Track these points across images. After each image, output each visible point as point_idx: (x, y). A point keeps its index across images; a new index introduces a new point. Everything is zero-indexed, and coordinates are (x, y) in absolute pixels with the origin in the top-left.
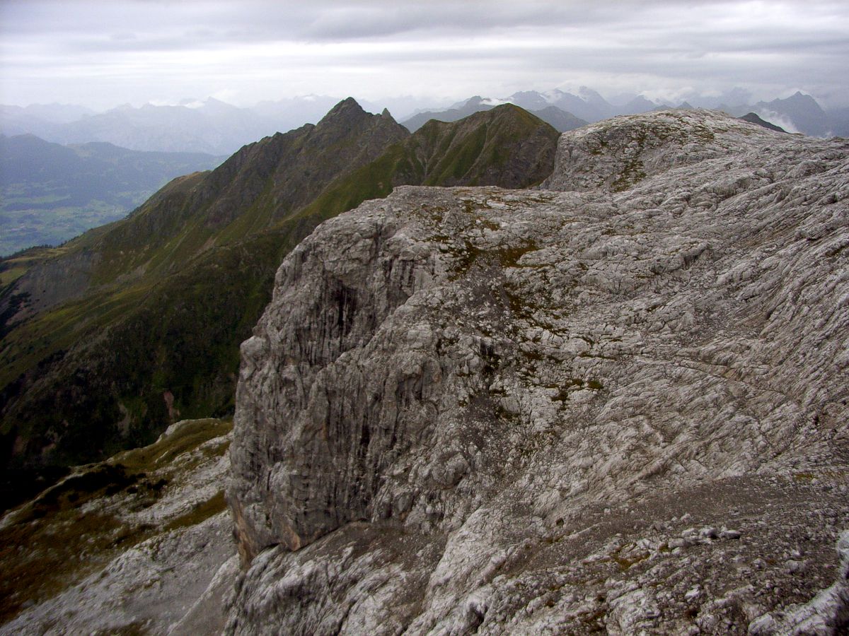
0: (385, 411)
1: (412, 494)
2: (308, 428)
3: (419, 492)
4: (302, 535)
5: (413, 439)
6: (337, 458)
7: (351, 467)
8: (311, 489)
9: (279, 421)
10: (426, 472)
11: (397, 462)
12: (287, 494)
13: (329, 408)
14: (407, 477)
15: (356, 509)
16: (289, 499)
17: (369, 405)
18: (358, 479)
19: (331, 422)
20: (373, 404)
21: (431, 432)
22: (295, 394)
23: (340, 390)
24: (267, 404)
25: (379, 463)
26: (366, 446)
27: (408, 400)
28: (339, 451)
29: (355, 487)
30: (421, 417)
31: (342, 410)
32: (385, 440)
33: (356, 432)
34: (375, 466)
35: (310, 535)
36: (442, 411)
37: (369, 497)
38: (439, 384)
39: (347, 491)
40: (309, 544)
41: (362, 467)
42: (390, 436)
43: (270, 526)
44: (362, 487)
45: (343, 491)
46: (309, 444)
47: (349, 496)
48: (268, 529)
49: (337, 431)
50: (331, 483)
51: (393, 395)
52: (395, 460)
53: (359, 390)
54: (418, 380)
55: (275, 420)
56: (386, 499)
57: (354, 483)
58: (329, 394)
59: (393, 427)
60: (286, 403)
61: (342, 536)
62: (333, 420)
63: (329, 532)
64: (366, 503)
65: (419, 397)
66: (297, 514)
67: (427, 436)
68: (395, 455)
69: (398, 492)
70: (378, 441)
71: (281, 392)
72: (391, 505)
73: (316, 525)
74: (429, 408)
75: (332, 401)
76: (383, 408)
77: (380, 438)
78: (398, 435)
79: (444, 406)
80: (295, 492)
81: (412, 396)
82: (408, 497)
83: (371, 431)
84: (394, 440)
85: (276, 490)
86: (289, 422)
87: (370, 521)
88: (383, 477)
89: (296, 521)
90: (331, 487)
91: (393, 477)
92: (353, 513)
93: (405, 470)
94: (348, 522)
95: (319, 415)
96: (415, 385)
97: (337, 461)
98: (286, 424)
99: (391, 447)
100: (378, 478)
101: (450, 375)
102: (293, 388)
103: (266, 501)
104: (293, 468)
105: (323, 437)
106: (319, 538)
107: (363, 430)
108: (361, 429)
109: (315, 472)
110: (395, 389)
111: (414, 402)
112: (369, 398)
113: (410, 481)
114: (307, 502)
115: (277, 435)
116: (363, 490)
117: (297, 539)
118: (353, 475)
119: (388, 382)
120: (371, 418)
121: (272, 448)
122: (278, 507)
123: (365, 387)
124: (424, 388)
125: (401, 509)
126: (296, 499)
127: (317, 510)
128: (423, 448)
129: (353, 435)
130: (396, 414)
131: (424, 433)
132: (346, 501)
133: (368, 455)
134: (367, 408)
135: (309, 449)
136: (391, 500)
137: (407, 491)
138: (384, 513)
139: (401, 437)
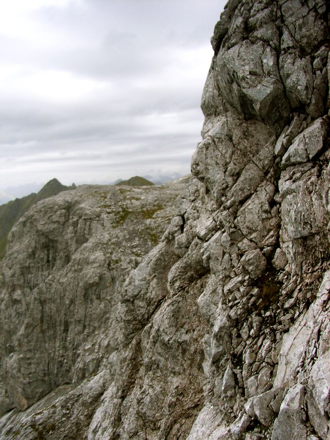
0: (78, 309)
1: (98, 359)
2: (29, 325)
3: (102, 357)
4: (28, 398)
5: (96, 325)
6: (49, 344)
7: (57, 349)
8: (33, 366)
9: (12, 327)
10: (106, 343)
11: (87, 341)
12: (17, 372)
13: (42, 312)
14: (94, 349)
15: (62, 376)
16: (19, 374)
17: (67, 306)
18: (62, 356)
19: (44, 321)
20: (70, 306)
21: (108, 318)
22: (21, 308)
23: (49, 299)
24: (4, 316)
25: (76, 343)
26: (67, 333)
27: (91, 300)
28: (50, 340)
29: (61, 361)
30: (101, 309)
31: (51, 312)
32: (79, 328)
33: (60, 325)
34: (73, 345)
35: (34, 397)
36: (114, 305)
37: (70, 368)
38: (111, 288)
39: (56, 365)
40: (33, 404)
41: (65, 348)
42: (82, 325)
43: (7, 397)
44: (65, 361)
45: (53, 365)
46: (30, 336)
47: (58, 368)
48: (7, 399)
49: (48, 326)
50: (45, 361)
51: (82, 298)
52: (85, 340)
53: (61, 297)
54: (98, 286)
55: (9, 326)
56: (81, 365)
57: (60, 359)
58: (42, 303)
59: (83, 318)
60: (16, 315)
61: (54, 396)
62: (46, 319)
63: (46, 395)
64: (68, 371)
65: (99, 298)
66: (24, 384)
67: (105, 322)
68: (86, 336)
69: (89, 358)
70: (74, 329)
71: (13, 308)
72: (85, 369)
73: (37, 390)
74: (105, 304)
75: (44, 307)
76: (77, 308)
77: (75, 327)
78: (87, 323)
79: (115, 301)
80: (22, 369)
81: (94, 297)
82: (95, 361)
83: (69, 324)
84: (85, 327)
85: (10, 370)
86: (18, 326)
87: (72, 383)
88: (79, 352)
89: (24, 389)
90: (45, 363)
91: (85, 350)
92: (61, 379)
93: (93, 345)
94: (58, 386)
95: (36, 316)
96: (96, 290)
97: (48, 346)
98: (16, 328)
99: (83, 332)
100: (75, 353)
101: (117, 283)
102: (20, 305)
103: (6, 381)
104: (21, 353)
105: (39, 330)
106: (39, 400)
107: (65, 323)
108: (63, 323)
109: (35, 354)
110: (83, 293)
111: (96, 302)
112: (67, 302)
113: (96, 351)
114: (31, 375)
115: (11, 336)
116: (66, 363)
117: (24, 402)
118: (59, 353)
119: (79, 289)
120: (69, 315)
121: (8, 345)
122: (12, 382)
123: (64, 295)
124: (102, 291)
125: (91, 370)
126: (23, 374)
127: (37, 380)
128: (103, 329)
129: (58, 328)
130: (84, 309)
131: (104, 320)
132: (55, 372)
133: (68, 339)
134: (66, 309)
135: (30, 339)
136: (85, 366)
137: (94, 357)
138: (80, 375)
139: (89, 325)
